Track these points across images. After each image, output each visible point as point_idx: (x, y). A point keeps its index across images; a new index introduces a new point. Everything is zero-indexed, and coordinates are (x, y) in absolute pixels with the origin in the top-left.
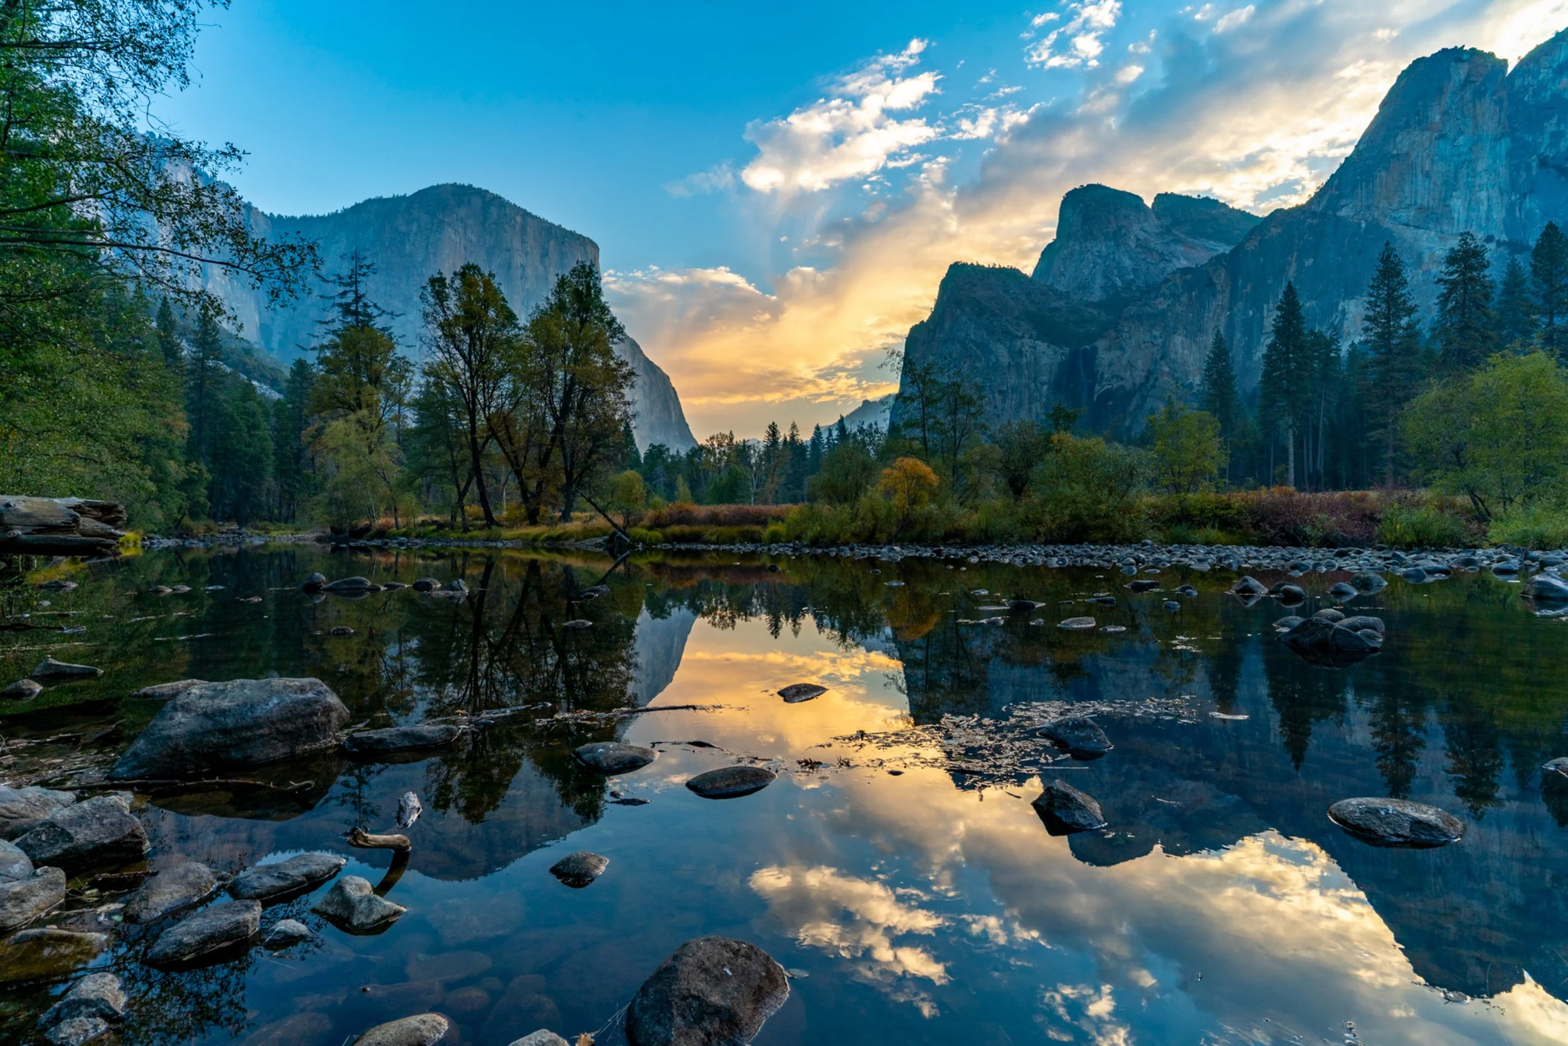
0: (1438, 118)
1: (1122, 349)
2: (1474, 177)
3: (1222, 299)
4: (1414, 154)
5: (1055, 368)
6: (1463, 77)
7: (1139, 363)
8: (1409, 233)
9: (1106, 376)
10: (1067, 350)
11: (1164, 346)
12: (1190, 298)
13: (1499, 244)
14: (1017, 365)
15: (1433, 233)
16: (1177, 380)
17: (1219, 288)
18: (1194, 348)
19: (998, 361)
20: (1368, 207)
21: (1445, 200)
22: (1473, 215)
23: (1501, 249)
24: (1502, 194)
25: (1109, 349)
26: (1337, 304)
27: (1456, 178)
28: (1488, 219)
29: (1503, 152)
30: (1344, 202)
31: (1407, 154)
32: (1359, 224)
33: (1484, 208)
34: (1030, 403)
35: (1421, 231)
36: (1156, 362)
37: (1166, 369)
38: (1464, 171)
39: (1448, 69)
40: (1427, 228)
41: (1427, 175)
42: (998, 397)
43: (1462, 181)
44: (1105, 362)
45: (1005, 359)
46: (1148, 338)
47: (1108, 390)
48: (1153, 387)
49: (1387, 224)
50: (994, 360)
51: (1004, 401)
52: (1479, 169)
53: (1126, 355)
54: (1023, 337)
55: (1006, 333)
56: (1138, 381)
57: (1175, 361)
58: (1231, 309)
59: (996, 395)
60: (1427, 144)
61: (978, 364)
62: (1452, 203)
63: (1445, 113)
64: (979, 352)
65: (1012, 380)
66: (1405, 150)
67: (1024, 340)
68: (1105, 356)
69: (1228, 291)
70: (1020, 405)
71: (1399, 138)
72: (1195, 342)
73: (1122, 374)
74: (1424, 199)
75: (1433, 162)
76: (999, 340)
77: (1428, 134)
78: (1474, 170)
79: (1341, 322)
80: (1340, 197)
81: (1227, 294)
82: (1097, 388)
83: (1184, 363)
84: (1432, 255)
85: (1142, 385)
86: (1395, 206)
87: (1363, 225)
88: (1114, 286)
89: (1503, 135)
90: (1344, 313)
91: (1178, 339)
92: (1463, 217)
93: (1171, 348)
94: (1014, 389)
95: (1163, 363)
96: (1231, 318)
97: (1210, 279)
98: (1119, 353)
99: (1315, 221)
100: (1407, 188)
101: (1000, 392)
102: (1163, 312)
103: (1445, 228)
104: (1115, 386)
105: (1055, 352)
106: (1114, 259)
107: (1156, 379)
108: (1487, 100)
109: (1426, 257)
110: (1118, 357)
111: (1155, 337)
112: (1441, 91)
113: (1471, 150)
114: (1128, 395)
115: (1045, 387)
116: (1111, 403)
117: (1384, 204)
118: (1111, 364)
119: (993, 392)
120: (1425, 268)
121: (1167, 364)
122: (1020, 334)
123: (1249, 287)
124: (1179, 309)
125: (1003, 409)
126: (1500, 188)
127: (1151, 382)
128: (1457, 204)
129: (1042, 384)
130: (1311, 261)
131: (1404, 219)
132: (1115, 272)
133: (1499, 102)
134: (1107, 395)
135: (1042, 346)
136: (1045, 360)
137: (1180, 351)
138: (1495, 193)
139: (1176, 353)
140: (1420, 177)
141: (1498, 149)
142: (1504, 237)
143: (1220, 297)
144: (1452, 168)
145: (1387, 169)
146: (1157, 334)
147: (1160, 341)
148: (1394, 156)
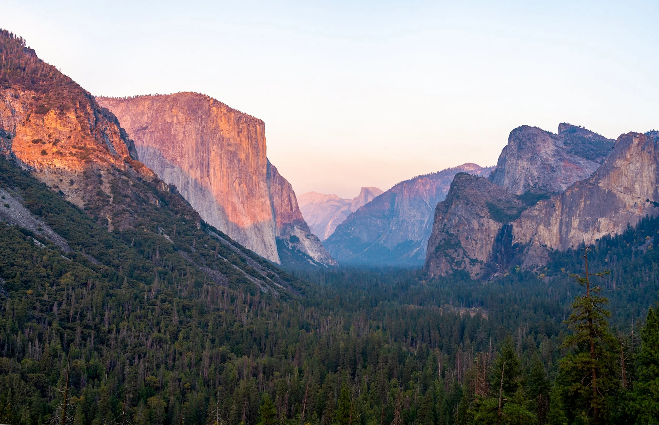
0: (629, 157)
1: (522, 227)
2: (642, 178)
3: (558, 212)
4: (622, 168)
5: (497, 232)
6: (637, 143)
7: (528, 234)
8: (622, 196)
9: (516, 237)
10: (501, 224)
11: (536, 230)
12: (546, 212)
13: (651, 202)
14: (481, 229)
15: (630, 196)
16: (540, 243)
17: (557, 208)
18: (547, 231)
19: (473, 227)
20: (608, 184)
21: (633, 185)
22: (642, 191)
23: (652, 204)
24: (652, 184)
25: (517, 227)
26: (597, 219)
27: (636, 178)
28: (647, 193)
29: (653, 169)
30: (600, 181)
31: (619, 167)
32: (605, 190)
33: (646, 189)
34: (486, 246)
35: (626, 195)
36: (533, 235)
37: (537, 239)
38: (639, 176)
39: (632, 139)
40: (628, 194)
41: (626, 176)
42: (474, 242)
43: (639, 179)
44: (516, 232)
45: (476, 226)
46: (531, 225)
47: (517, 243)
48: (532, 245)
49: (614, 191)
50: (472, 226)
51: (476, 244)
52: (644, 176)
53: (523, 230)
54: (484, 217)
55: (477, 214)
56: (528, 241)
57: (540, 236)
58: (561, 216)
59: (473, 241)
60: (626, 165)
61: (466, 227)
62: (635, 186)
63: (631, 155)
64: (466, 223)
65: (479, 236)
66: (619, 166)
67: (485, 219)
68: (516, 230)
69: (560, 209)
70: (482, 247)
71: (617, 161)
72: (548, 229)
73: (522, 238)
74: (626, 184)
75: (628, 171)
76: (474, 218)
77: (626, 162)
78: (642, 175)
79: (599, 226)
80: (599, 179)
81: (560, 210)
82: (513, 242)
83: (544, 237)
84: (629, 205)
85: (529, 243)
86: (617, 185)
87: (607, 191)
88: (529, 185)
89: (652, 164)
90: (600, 223)
91: (541, 227)
92: (639, 192)
93: (539, 230)
94: (480, 240)
95: (536, 236)
96: (561, 220)
97: (554, 205)
98: (521, 229)
99: (591, 187)
100: (620, 180)
101: (475, 240)
102: (536, 216)
103: (634, 195)
104: (520, 242)
105: (497, 225)
106: (529, 172)
107: (533, 243)
108: (645, 151)
109: (627, 206)
110: (520, 231)
111: (533, 225)
112: (630, 148)
113: (641, 168)
114: (525, 247)
115: (493, 239)
116: (518, 248)
117: (613, 184)
118: (518, 233)
119: (472, 240)
120: (627, 209)
121: (537, 237)
122: (483, 215)
123: (567, 209)
124: (542, 216)
125: (476, 247)
126: (651, 182)
127: (531, 243)
128: (637, 187)
129: (492, 238)
130: (589, 202)
131: (620, 190)
132: (530, 178)
133: (650, 152)
134: (516, 245)
135: (491, 222)
136: (493, 228)
137: (542, 232)
138: (649, 184)
139: (541, 233)
140: (624, 176)
141: (650, 168)
142: (653, 200)
143: (557, 212)
144: (635, 174)
145: (614, 172)
146: (534, 224)
147: (535, 227)
148: (615, 168)
